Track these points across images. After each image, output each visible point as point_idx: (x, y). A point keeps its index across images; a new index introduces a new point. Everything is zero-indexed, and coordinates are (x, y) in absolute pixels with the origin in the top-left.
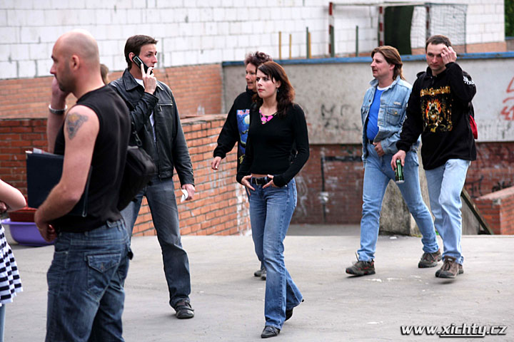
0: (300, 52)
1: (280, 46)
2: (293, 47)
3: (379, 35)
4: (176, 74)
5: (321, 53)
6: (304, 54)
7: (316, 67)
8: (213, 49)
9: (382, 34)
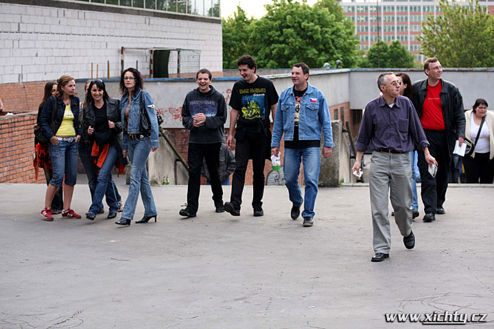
0: (104, 75)
1: (92, 71)
2: (99, 72)
3: (150, 66)
4: (30, 86)
5: (116, 76)
6: (106, 76)
7: (111, 84)
8: (52, 72)
9: (152, 65)
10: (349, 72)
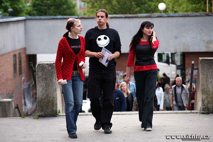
10: (25, 20)
